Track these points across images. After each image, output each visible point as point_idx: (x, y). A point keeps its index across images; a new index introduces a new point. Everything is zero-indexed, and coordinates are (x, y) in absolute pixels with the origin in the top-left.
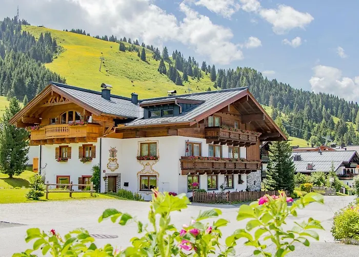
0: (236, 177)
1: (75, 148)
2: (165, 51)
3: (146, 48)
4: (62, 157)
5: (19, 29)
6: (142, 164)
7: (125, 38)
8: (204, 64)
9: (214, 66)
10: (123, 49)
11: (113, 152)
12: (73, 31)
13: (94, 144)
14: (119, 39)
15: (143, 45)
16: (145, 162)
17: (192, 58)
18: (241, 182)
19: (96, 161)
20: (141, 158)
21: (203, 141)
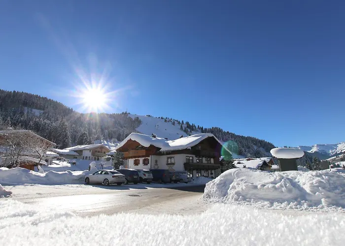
0: (210, 171)
1: (141, 160)
2: (183, 122)
3: (175, 121)
4: (136, 163)
5: (127, 116)
7: (167, 117)
8: (198, 126)
9: (202, 127)
10: (166, 121)
11: (156, 161)
12: (147, 116)
13: (149, 158)
14: (164, 118)
16: (169, 166)
17: (193, 124)
18: (212, 174)
19: (149, 165)
20: (168, 164)
21: (194, 156)
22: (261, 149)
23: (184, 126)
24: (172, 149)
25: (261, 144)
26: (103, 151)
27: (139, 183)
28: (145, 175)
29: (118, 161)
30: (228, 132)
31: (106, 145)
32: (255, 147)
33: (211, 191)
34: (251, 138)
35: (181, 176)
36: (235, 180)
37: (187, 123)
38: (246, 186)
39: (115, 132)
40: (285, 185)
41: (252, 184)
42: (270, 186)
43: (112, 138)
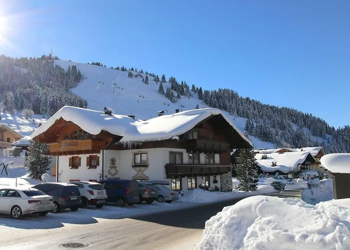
0: (212, 178)
1: (84, 158)
2: (164, 77)
3: (148, 76)
4: (74, 164)
5: (52, 63)
6: (136, 170)
7: (132, 68)
8: (193, 86)
9: (201, 88)
10: (130, 75)
11: (113, 161)
12: (93, 64)
13: (98, 155)
14: (128, 69)
15: (147, 73)
16: (138, 169)
17: (184, 82)
18: (215, 182)
19: (99, 168)
20: (135, 166)
21: (184, 151)
22: (305, 131)
23: (167, 86)
24: (143, 139)
25: (304, 121)
26: (5, 138)
27: (82, 207)
28: (92, 193)
29: (38, 157)
30: (247, 99)
31: (11, 122)
32: (295, 127)
33: (213, 238)
34: (288, 110)
35: (159, 189)
36: (257, 221)
37: (173, 80)
38: (275, 235)
39: (27, 96)
40: (341, 238)
41: (286, 231)
42: (316, 237)
43: (22, 108)
